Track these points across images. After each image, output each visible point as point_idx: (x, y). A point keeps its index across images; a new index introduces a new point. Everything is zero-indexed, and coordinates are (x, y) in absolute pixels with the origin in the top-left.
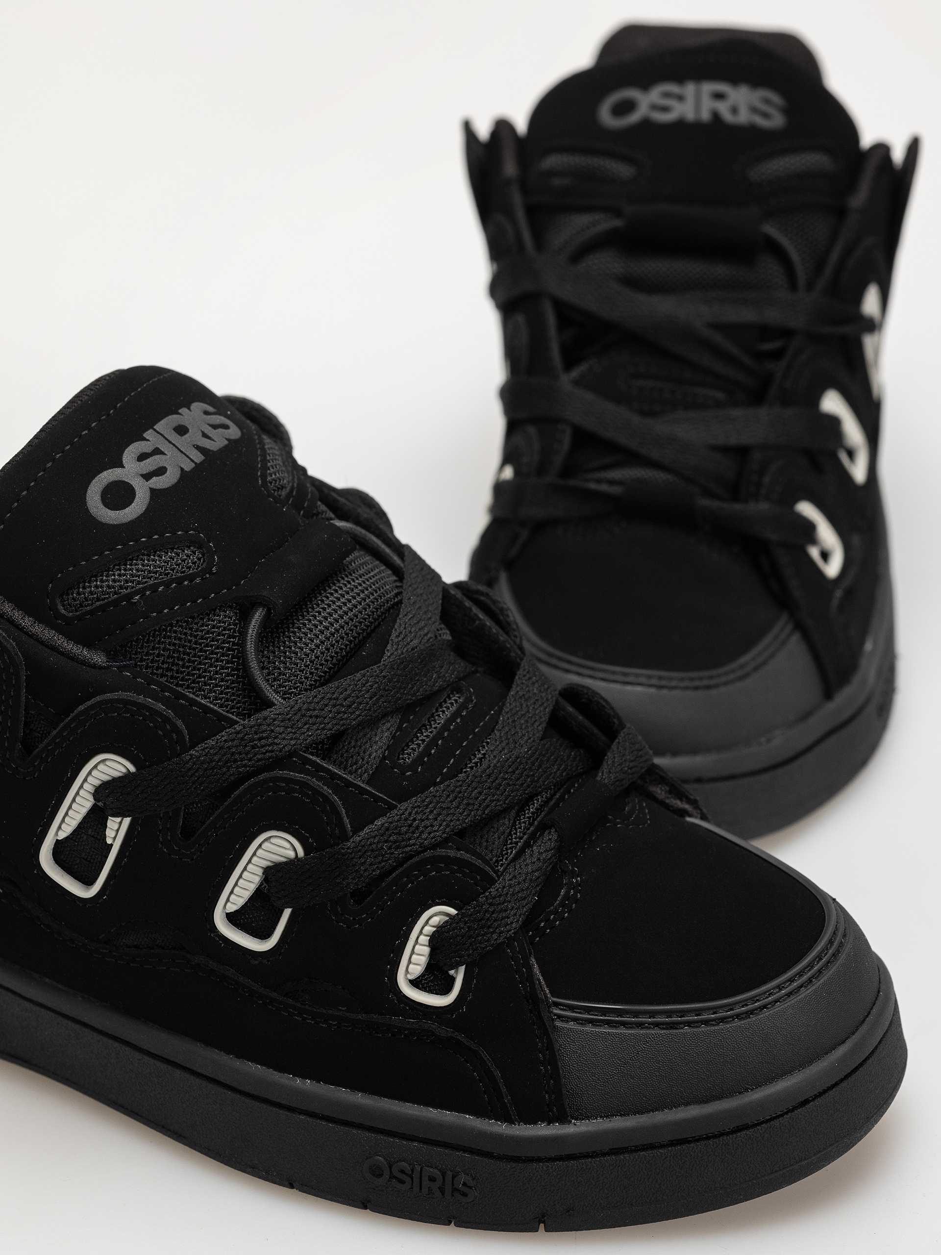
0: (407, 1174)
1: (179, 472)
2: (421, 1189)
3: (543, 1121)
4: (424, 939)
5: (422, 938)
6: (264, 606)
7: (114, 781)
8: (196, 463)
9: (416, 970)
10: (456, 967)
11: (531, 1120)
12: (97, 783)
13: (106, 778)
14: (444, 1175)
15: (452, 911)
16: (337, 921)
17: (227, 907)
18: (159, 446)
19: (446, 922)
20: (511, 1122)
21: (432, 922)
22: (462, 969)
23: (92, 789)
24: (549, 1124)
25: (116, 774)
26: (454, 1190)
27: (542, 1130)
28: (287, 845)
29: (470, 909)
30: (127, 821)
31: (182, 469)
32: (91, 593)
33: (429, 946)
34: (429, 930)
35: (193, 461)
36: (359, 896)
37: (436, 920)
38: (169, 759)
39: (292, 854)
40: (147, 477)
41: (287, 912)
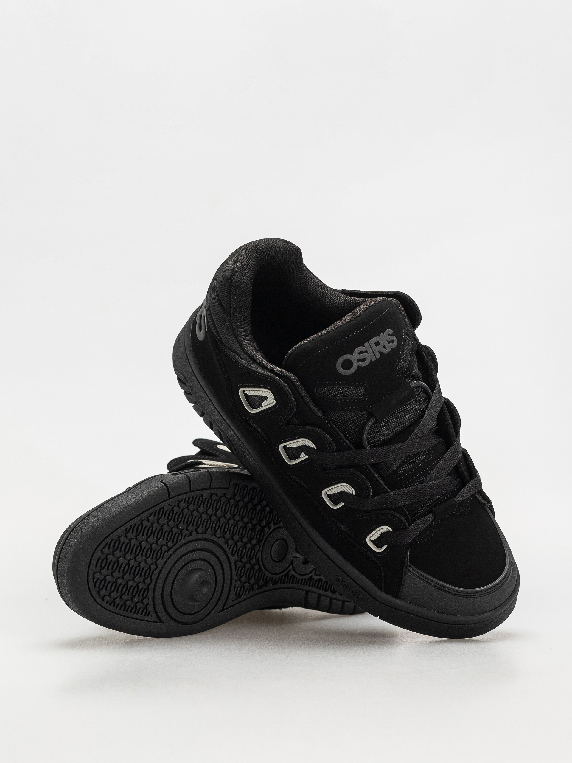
0: (346, 586)
1: (370, 361)
2: (349, 591)
3: (391, 595)
5: (379, 532)
6: (376, 418)
8: (376, 359)
9: (374, 538)
11: (388, 593)
14: (356, 592)
15: (391, 530)
16: (357, 514)
17: (327, 492)
18: (367, 350)
19: (388, 532)
20: (381, 589)
22: (386, 546)
24: (392, 597)
26: (357, 597)
27: (390, 598)
28: (351, 490)
29: (397, 532)
30: (307, 457)
31: (371, 360)
33: (380, 535)
34: (381, 531)
35: (376, 357)
36: (366, 512)
37: (385, 529)
39: (351, 492)
40: (359, 361)
41: (343, 504)
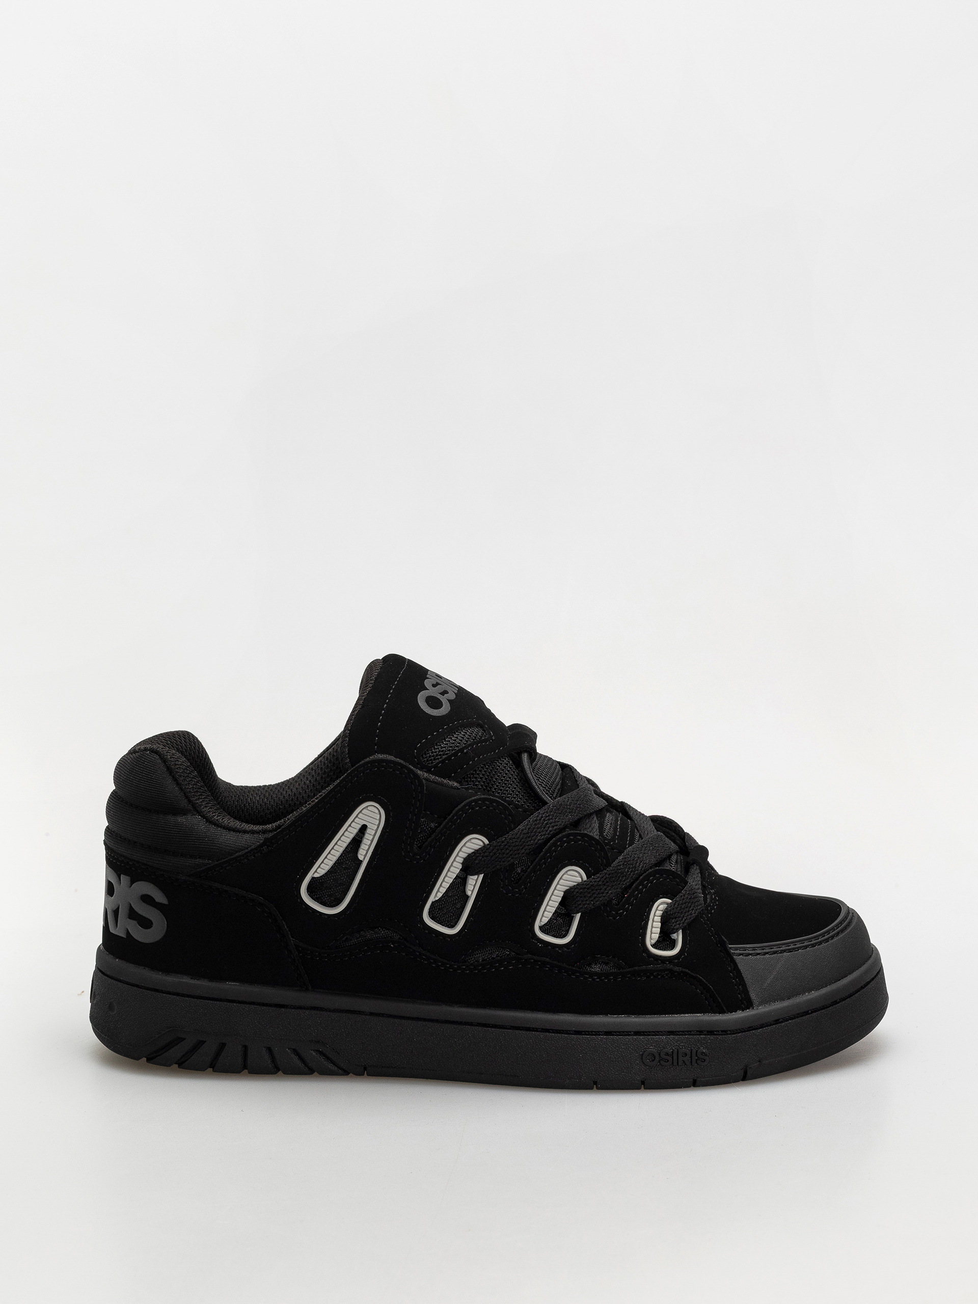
0: (670, 1056)
3: (739, 1009)
4: (658, 919)
5: (656, 918)
6: (525, 751)
7: (476, 852)
9: (656, 937)
10: (676, 931)
11: (734, 1009)
12: (465, 855)
13: (470, 851)
14: (690, 1050)
15: (669, 901)
16: (607, 916)
17: (542, 920)
19: (667, 908)
21: (659, 908)
22: (681, 933)
23: (461, 860)
24: (743, 1011)
25: (477, 847)
26: (697, 1058)
28: (577, 874)
29: (678, 898)
30: (481, 876)
32: (430, 757)
33: (661, 922)
34: (658, 914)
37: (662, 907)
38: (508, 833)
39: (579, 880)
40: (443, 693)
41: (578, 917)
